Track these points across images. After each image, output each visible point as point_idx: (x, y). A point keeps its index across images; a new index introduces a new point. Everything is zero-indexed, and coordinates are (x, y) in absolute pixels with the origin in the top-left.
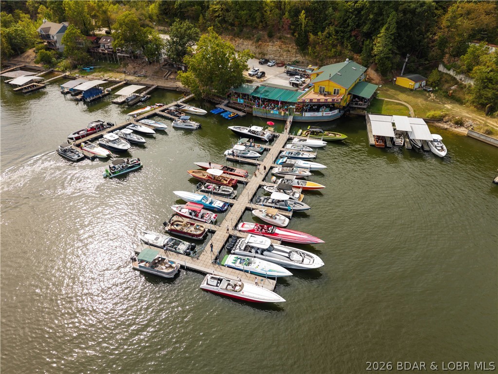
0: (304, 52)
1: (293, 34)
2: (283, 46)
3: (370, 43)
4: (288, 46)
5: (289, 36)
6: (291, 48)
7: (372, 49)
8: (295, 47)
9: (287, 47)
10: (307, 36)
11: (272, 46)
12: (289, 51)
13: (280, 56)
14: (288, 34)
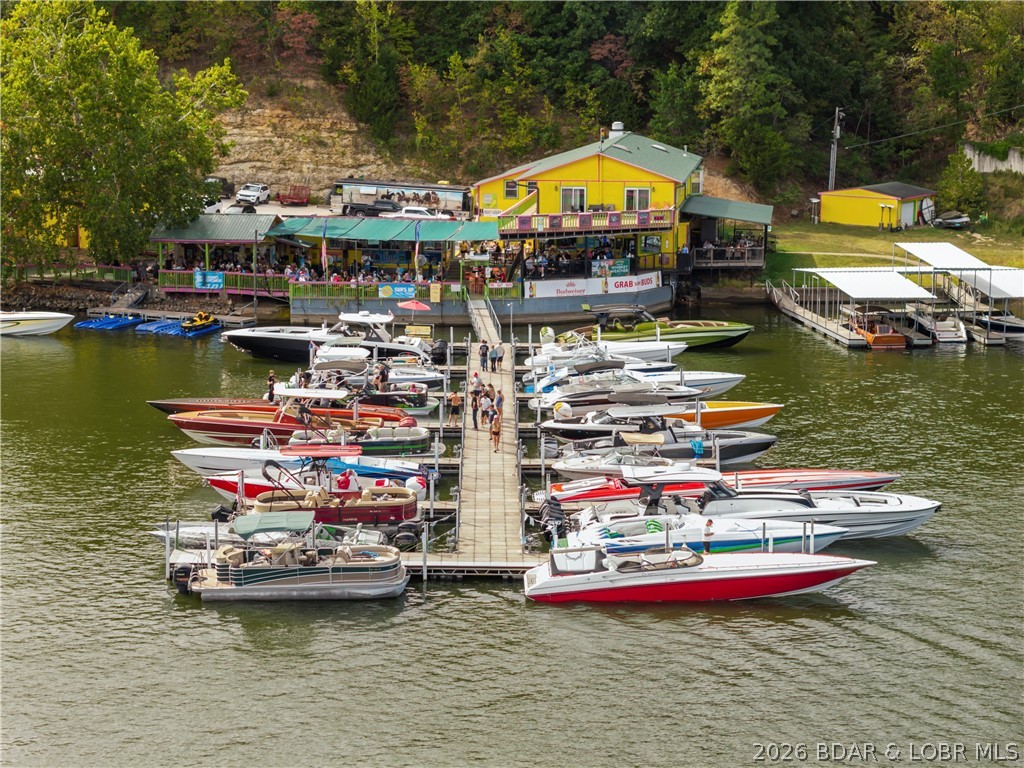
0: (393, 141)
1: (331, 74)
2: (294, 125)
3: (680, 75)
4: (313, 121)
5: (310, 83)
6: (330, 130)
7: (697, 96)
8: (346, 127)
9: (309, 127)
10: (397, 79)
11: (240, 126)
12: (322, 144)
13: (285, 165)
14: (305, 75)
